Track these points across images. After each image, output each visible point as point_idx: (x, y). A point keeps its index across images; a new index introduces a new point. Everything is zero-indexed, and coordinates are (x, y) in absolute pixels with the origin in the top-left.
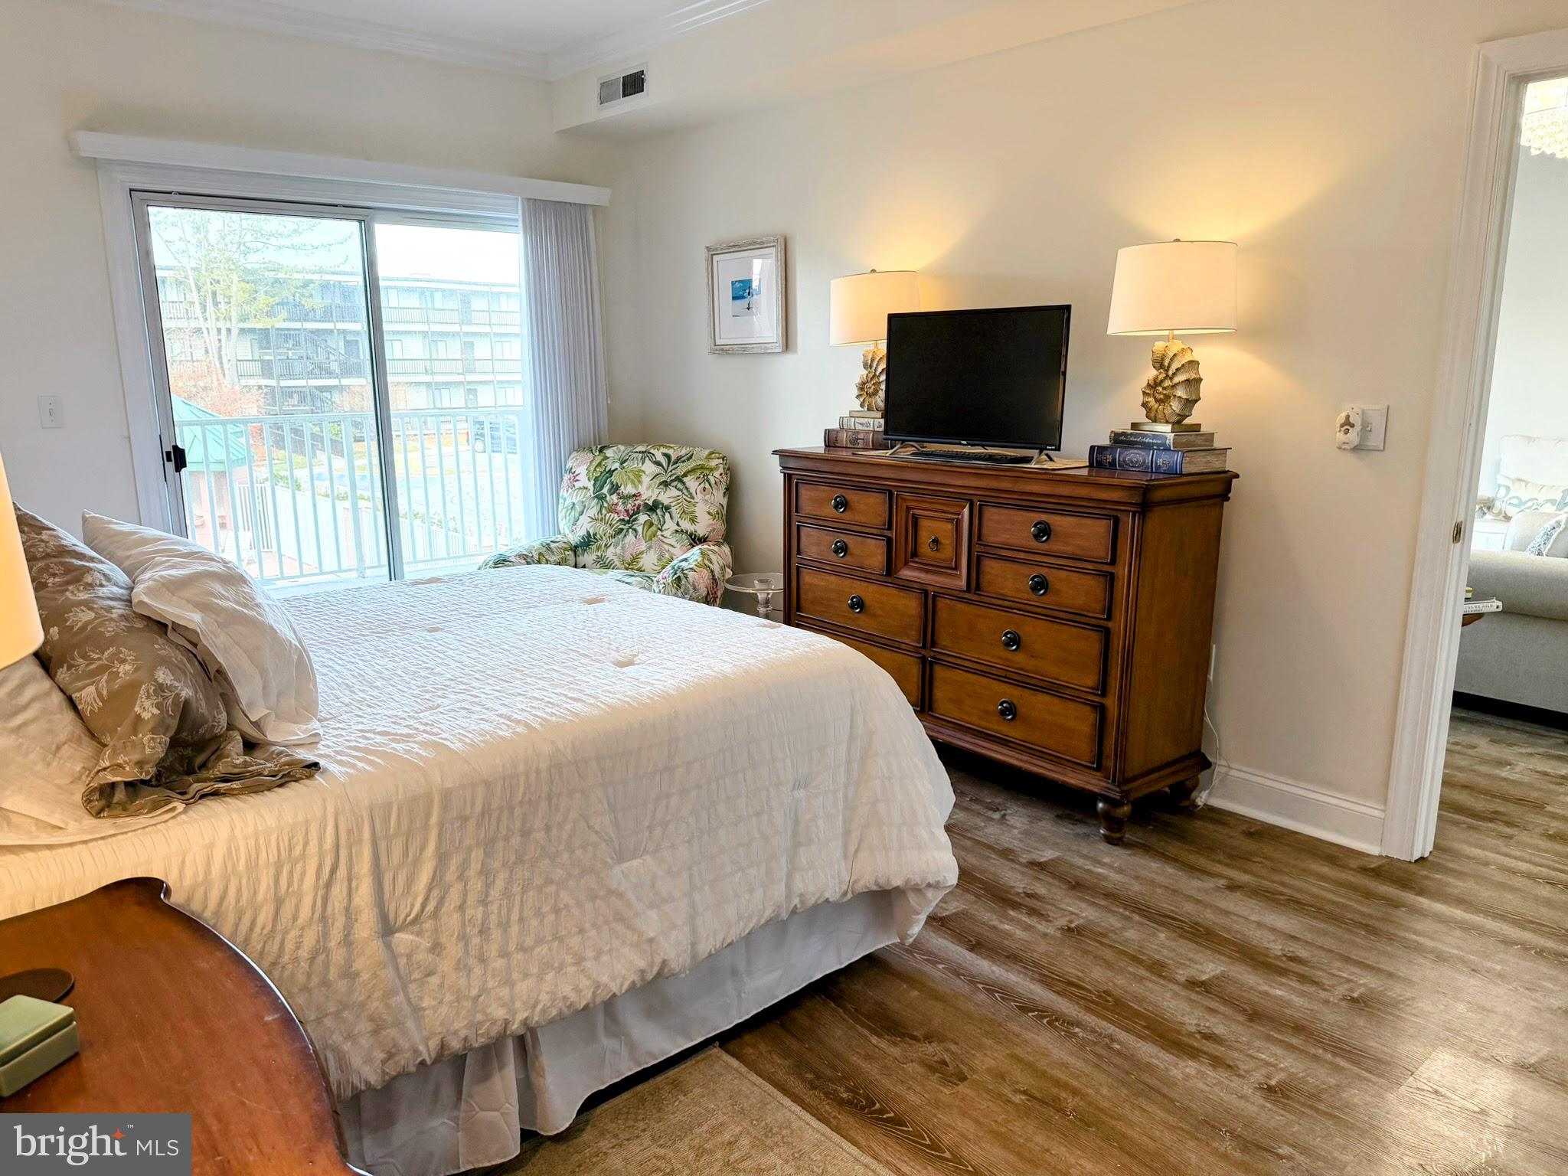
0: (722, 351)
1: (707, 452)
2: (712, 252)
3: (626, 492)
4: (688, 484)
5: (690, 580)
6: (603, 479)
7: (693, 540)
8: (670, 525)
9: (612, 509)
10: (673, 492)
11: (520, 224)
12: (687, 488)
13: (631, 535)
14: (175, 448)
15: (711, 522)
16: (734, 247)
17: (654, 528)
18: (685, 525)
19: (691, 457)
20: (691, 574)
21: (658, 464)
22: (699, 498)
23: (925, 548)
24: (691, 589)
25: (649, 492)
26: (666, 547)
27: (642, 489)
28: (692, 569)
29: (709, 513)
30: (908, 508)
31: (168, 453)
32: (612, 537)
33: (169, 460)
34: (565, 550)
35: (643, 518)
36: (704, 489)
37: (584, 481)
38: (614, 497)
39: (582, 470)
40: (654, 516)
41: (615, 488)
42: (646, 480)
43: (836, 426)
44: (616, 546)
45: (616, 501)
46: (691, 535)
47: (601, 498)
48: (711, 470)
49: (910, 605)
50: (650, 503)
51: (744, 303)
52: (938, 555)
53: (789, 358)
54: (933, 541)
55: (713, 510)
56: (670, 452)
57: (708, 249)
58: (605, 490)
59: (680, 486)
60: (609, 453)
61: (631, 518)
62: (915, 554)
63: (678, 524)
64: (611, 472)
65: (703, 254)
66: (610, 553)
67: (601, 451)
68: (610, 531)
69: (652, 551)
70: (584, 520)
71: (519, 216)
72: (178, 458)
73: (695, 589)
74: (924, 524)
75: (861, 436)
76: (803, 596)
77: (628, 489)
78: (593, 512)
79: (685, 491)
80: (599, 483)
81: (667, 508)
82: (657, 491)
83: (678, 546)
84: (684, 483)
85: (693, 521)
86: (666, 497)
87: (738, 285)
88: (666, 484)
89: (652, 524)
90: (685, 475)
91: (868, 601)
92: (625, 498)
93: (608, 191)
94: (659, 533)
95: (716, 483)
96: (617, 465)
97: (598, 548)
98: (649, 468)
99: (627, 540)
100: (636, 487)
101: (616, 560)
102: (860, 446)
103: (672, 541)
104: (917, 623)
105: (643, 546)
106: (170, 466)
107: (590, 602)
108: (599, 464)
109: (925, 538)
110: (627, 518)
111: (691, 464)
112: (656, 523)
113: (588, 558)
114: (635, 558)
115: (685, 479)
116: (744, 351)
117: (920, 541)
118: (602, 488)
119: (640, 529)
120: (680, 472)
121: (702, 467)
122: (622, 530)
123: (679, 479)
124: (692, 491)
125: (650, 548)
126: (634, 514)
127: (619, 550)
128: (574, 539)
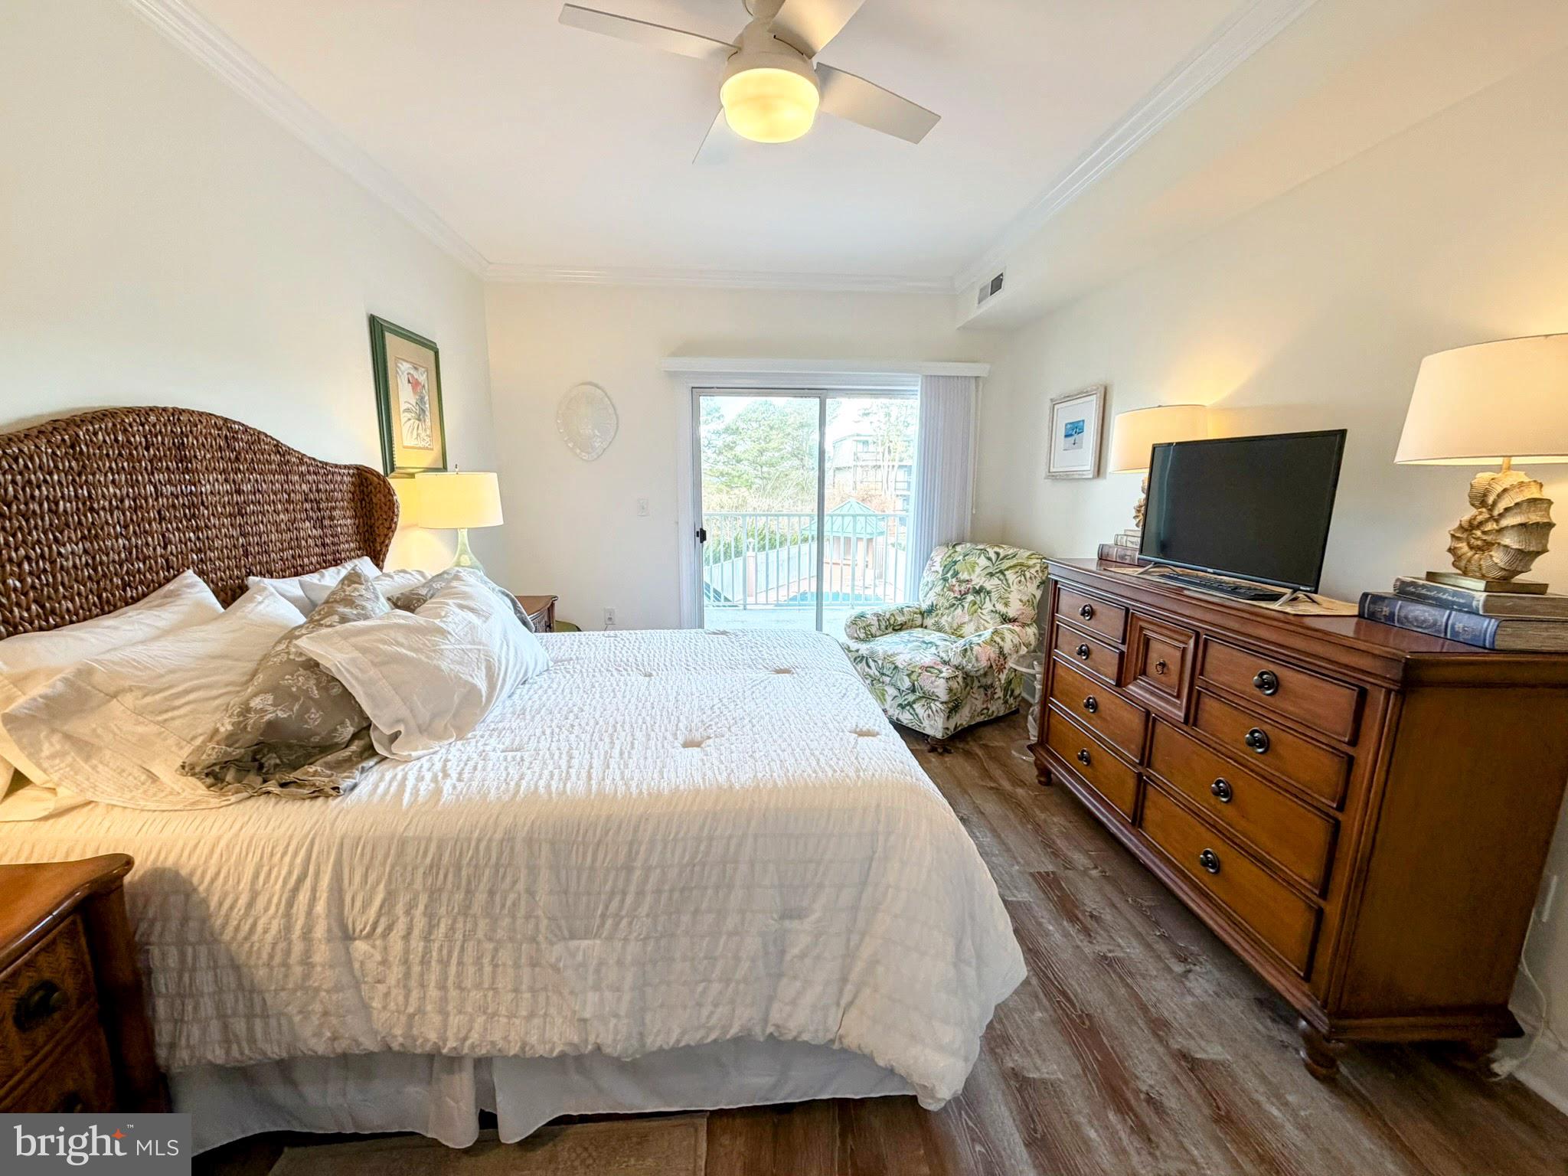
0: (1053, 477)
1: (1029, 553)
2: (1054, 403)
3: (962, 578)
4: (1008, 577)
5: (974, 652)
6: (950, 566)
7: (1004, 620)
8: (988, 606)
9: (951, 589)
10: (995, 581)
11: (919, 393)
12: (1006, 580)
13: (959, 610)
14: (701, 529)
15: (1021, 607)
16: (1069, 398)
17: (976, 606)
18: (1000, 607)
19: (1014, 556)
20: (976, 648)
21: (989, 559)
22: (1014, 588)
23: (1152, 669)
24: (974, 659)
25: (978, 580)
26: (983, 622)
27: (973, 577)
28: (978, 644)
29: (1021, 601)
30: (1142, 628)
31: (698, 532)
32: (946, 608)
33: (697, 535)
34: (915, 613)
35: (970, 598)
36: (1020, 582)
37: (938, 568)
38: (954, 580)
39: (938, 559)
40: (978, 597)
41: (956, 574)
42: (978, 570)
43: (1111, 542)
44: (948, 615)
45: (954, 583)
46: (1002, 616)
47: (945, 580)
48: (1029, 567)
49: (1134, 721)
50: (977, 587)
51: (1071, 440)
52: (1163, 678)
53: (1100, 483)
54: (1160, 664)
55: (1025, 599)
56: (1001, 551)
57: (1052, 400)
58: (949, 575)
59: (1001, 577)
60: (958, 548)
61: (961, 599)
62: (1144, 672)
63: (994, 606)
64: (955, 562)
65: (1048, 405)
66: (943, 621)
67: (954, 547)
68: (947, 604)
69: (972, 623)
70: (932, 594)
71: (918, 388)
72: (702, 535)
73: (977, 660)
74: (1154, 645)
75: (1129, 553)
76: (1055, 684)
77: (964, 576)
78: (938, 589)
79: (1004, 582)
80: (946, 568)
81: (989, 593)
82: (983, 579)
83: (991, 622)
84: (1005, 575)
85: (1006, 605)
86: (988, 586)
87: (1069, 426)
88: (991, 575)
89: (975, 603)
90: (1007, 569)
91: (1101, 707)
92: (961, 582)
93: (987, 366)
94: (979, 610)
95: (1031, 578)
96: (961, 558)
97: (937, 615)
98: (983, 561)
99: (956, 612)
100: (970, 574)
101: (947, 625)
102: (1127, 562)
103: (988, 618)
104: (1138, 738)
105: (967, 618)
106: (698, 539)
107: (779, 671)
108: (950, 556)
109: (1154, 658)
110: (959, 597)
111: (1014, 561)
112: (978, 602)
113: (929, 621)
114: (960, 626)
115: (1006, 573)
116: (1066, 477)
117: (1149, 661)
118: (947, 573)
119: (966, 605)
120: (1003, 567)
121: (1022, 565)
122: (954, 604)
123: (1002, 572)
124: (1010, 582)
125: (971, 621)
126: (965, 594)
127: (949, 619)
128: (924, 607)
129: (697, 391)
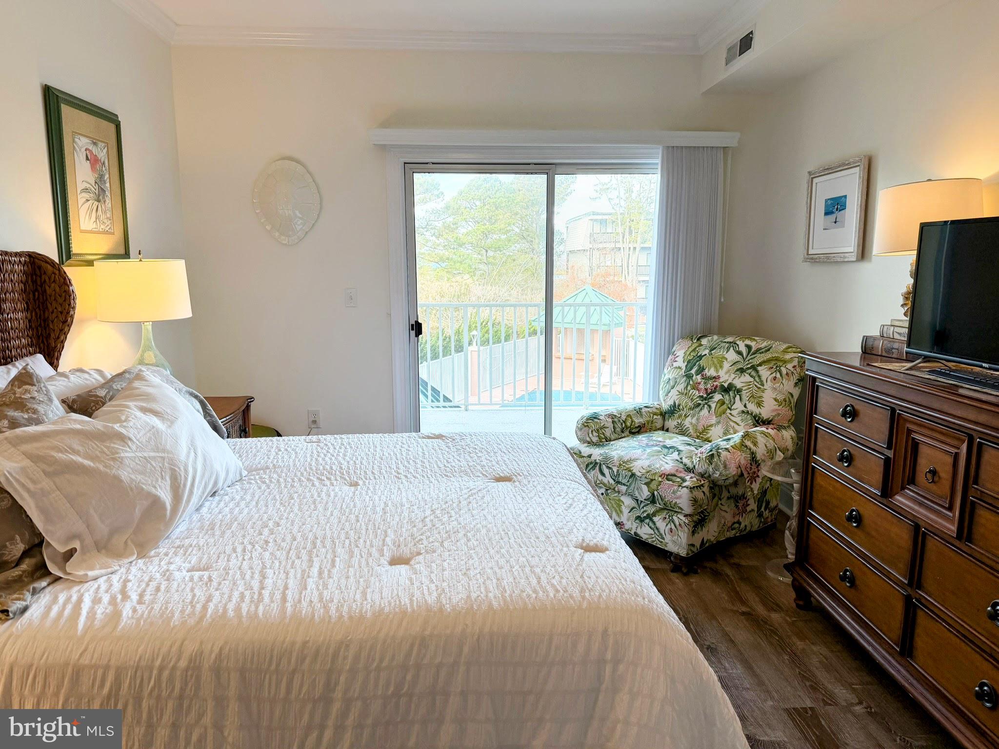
0: (813, 259)
1: (785, 346)
2: (812, 176)
3: (708, 374)
4: (761, 373)
5: (722, 459)
6: (694, 362)
7: (757, 421)
8: (738, 406)
9: (695, 387)
10: (746, 378)
11: (659, 167)
12: (759, 376)
13: (705, 411)
14: (417, 322)
15: (777, 407)
16: (829, 170)
17: (725, 406)
18: (752, 407)
19: (769, 350)
20: (724, 454)
21: (740, 353)
22: (768, 385)
23: (921, 477)
24: (722, 466)
25: (726, 376)
26: (732, 424)
27: (721, 373)
28: (726, 449)
29: (776, 400)
30: (909, 431)
31: (412, 325)
32: (691, 409)
33: (413, 329)
34: (655, 414)
35: (717, 397)
36: (775, 378)
37: (681, 363)
38: (699, 377)
39: (680, 353)
40: (727, 397)
41: (701, 370)
42: (726, 365)
43: (876, 333)
44: (693, 416)
45: (699, 380)
46: (755, 417)
47: (689, 377)
48: (785, 362)
49: (902, 536)
50: (726, 385)
51: (832, 218)
52: (933, 487)
53: (865, 266)
54: (930, 471)
55: (780, 397)
56: (753, 344)
57: (810, 173)
58: (693, 371)
59: (753, 373)
60: (704, 341)
61: (707, 397)
62: (912, 481)
63: (745, 406)
64: (701, 357)
65: (806, 177)
66: (687, 422)
67: (698, 340)
68: (690, 404)
69: (720, 426)
70: (674, 392)
71: (658, 161)
72: (417, 328)
73: (725, 467)
74: (924, 450)
75: (896, 345)
76: (815, 495)
77: (711, 372)
78: (681, 387)
79: (757, 379)
80: (690, 364)
81: (739, 391)
82: (733, 376)
83: (742, 424)
84: (757, 372)
85: (759, 405)
86: (738, 383)
87: (829, 202)
88: (742, 371)
89: (723, 403)
90: (760, 365)
91: (866, 521)
92: (707, 379)
93: (737, 135)
94: (728, 411)
95: (787, 374)
96: (707, 352)
97: (680, 416)
98: (732, 356)
99: (702, 413)
100: (717, 371)
101: (691, 428)
102: (894, 356)
103: (738, 420)
104: (907, 556)
105: (714, 420)
106: (413, 333)
107: (499, 479)
108: (694, 350)
109: (924, 465)
110: (705, 396)
111: (769, 355)
112: (727, 402)
113: (671, 423)
114: (706, 429)
115: (759, 368)
116: (827, 260)
117: (918, 468)
118: (691, 369)
119: (713, 406)
120: (756, 362)
121: (777, 359)
122: (700, 404)
123: (754, 368)
124: (764, 378)
125: (718, 423)
126: (711, 393)
127: (694, 421)
128: (665, 406)
129: (411, 168)
